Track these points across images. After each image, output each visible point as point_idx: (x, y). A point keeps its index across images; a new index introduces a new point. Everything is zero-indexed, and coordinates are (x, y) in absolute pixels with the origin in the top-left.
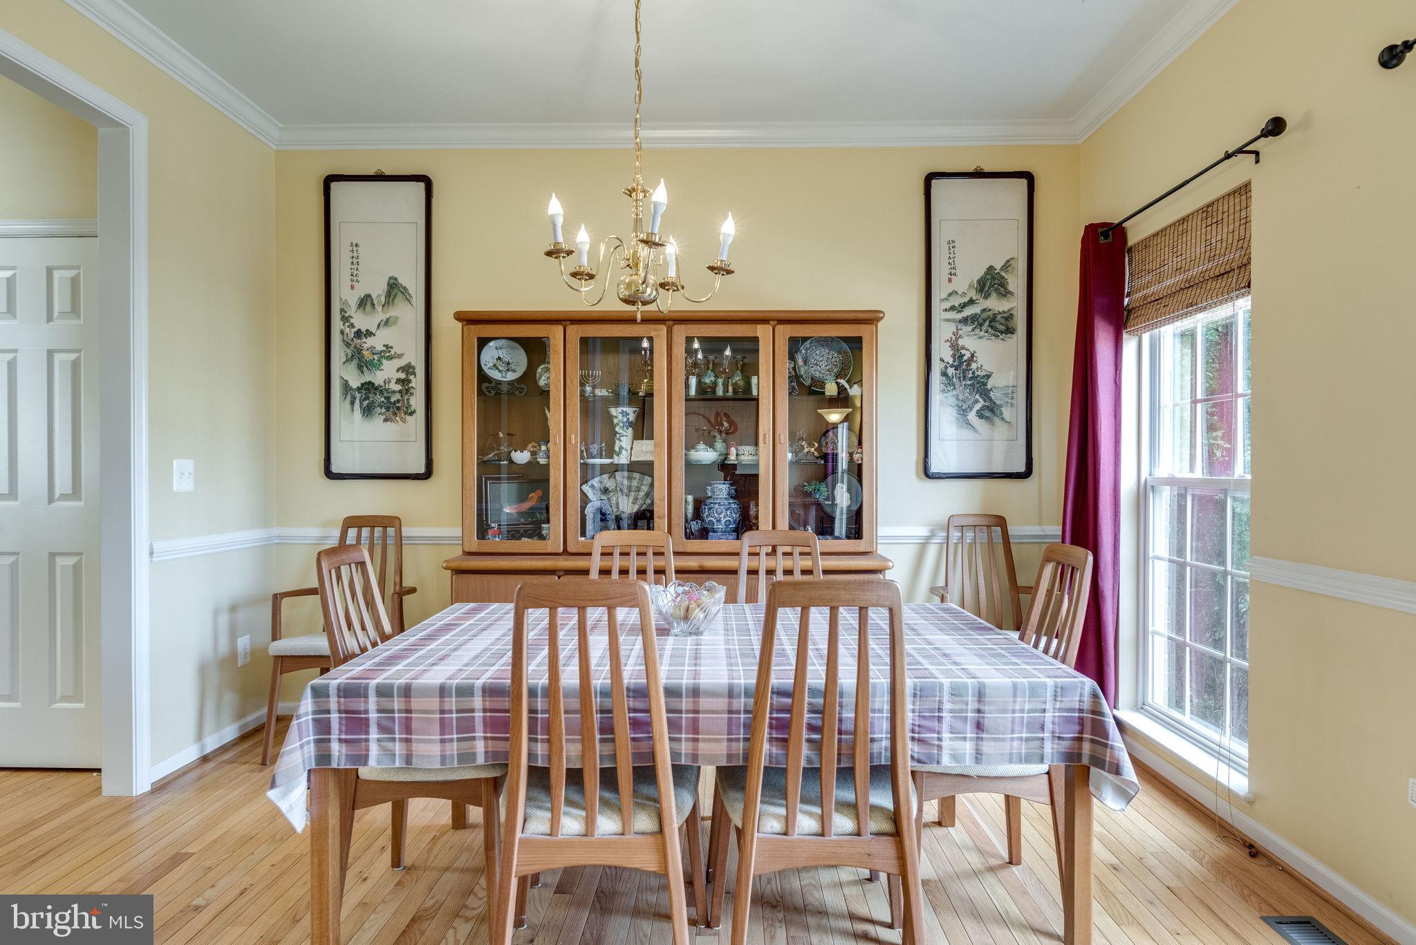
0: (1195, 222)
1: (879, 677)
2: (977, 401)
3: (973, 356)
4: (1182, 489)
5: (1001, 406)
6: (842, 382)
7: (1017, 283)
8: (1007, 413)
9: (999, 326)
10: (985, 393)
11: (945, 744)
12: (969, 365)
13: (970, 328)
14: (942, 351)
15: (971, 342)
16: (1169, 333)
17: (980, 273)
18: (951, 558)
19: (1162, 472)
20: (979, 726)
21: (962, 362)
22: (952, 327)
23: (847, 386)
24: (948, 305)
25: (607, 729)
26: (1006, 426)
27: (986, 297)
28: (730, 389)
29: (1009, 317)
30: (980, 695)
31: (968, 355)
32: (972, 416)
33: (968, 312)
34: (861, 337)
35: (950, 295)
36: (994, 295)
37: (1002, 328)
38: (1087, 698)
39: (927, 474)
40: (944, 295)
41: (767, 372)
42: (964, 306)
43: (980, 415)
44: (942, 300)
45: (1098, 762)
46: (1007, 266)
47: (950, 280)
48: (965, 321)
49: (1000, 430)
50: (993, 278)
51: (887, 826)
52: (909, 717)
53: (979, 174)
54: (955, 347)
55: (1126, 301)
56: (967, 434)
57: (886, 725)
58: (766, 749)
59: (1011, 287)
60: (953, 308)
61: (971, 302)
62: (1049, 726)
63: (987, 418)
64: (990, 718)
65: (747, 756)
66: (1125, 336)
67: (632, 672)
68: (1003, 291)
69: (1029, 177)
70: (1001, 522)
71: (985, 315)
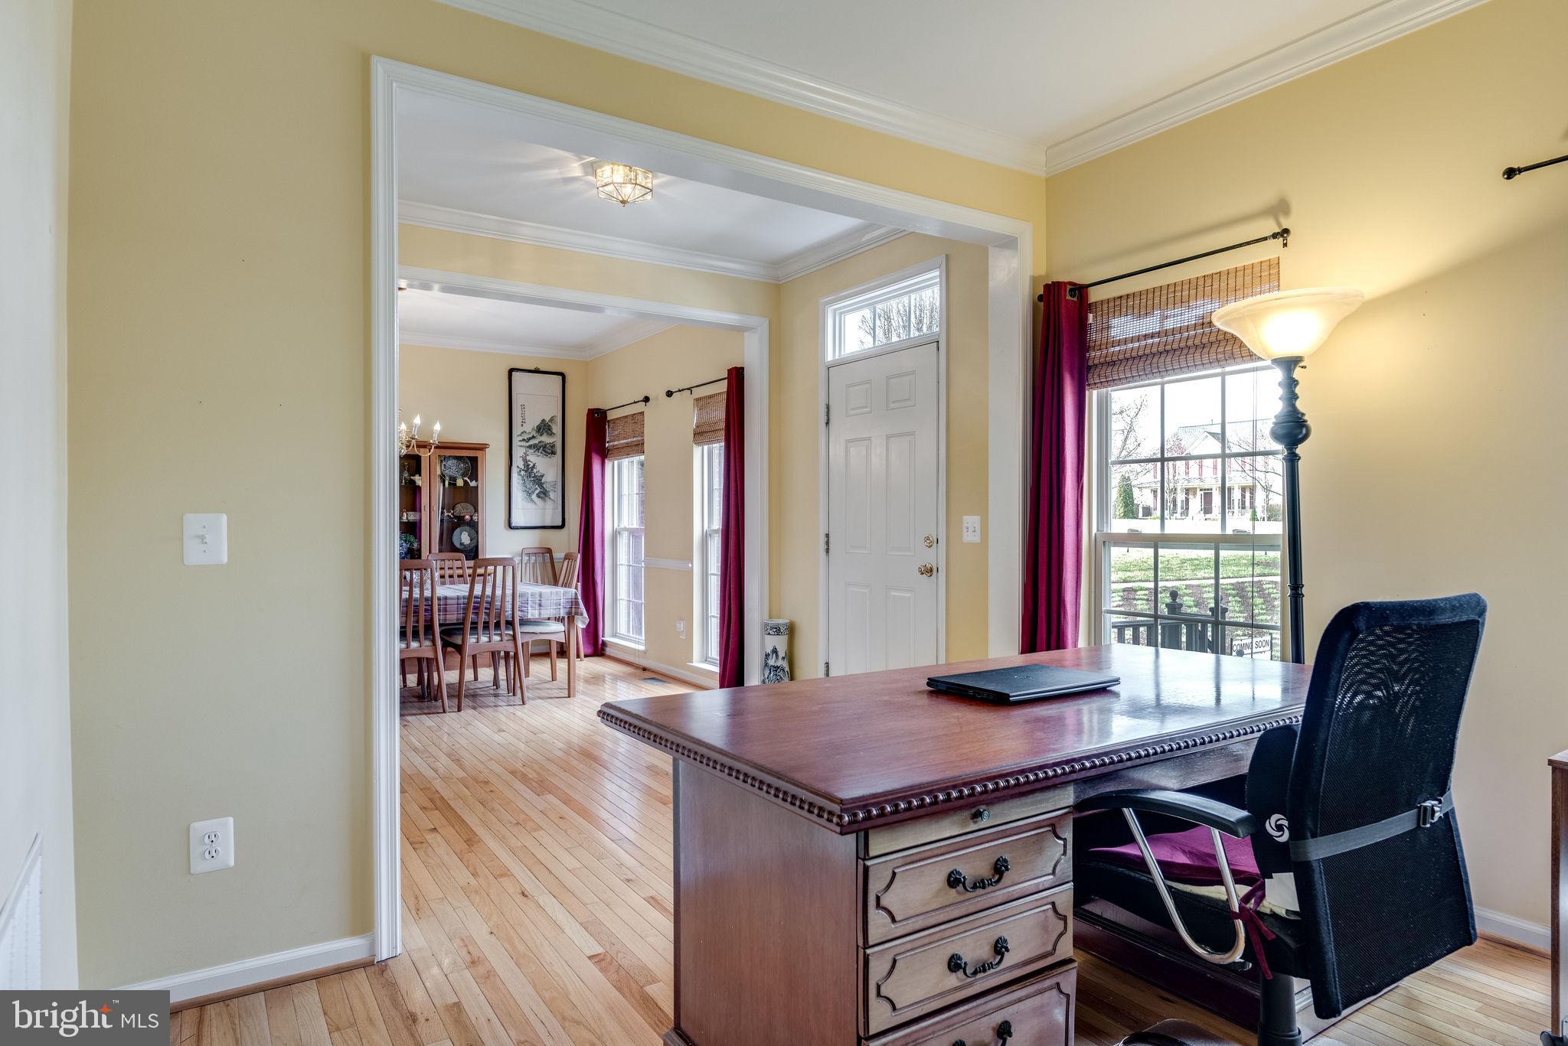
0: (629, 420)
1: (509, 592)
2: (536, 489)
3: (534, 465)
4: (633, 533)
5: (549, 492)
6: (466, 479)
7: (557, 429)
8: (552, 495)
9: (548, 450)
10: (541, 485)
11: (530, 611)
12: (532, 470)
13: (533, 451)
14: (518, 462)
15: (534, 458)
16: (625, 462)
17: (538, 423)
18: (523, 570)
19: (625, 524)
20: (540, 605)
21: (529, 469)
22: (523, 450)
23: (469, 481)
24: (521, 438)
25: (416, 613)
26: (552, 502)
27: (541, 435)
28: (403, 481)
29: (553, 446)
30: (540, 595)
31: (532, 465)
32: (534, 497)
33: (532, 442)
34: (477, 457)
35: (522, 433)
36: (545, 434)
37: (550, 451)
38: (573, 595)
39: (510, 527)
40: (519, 433)
41: (426, 472)
42: (529, 439)
43: (538, 496)
44: (518, 436)
45: (577, 614)
46: (552, 419)
47: (522, 425)
48: (530, 447)
49: (549, 504)
50: (545, 425)
51: (511, 638)
52: (518, 604)
53: (537, 371)
54: (526, 461)
55: (607, 445)
56: (531, 505)
57: (510, 606)
58: (471, 617)
59: (554, 431)
60: (524, 440)
61: (533, 437)
62: (562, 604)
63: (542, 498)
64: (543, 603)
65: (464, 619)
66: (606, 461)
67: (427, 593)
68: (551, 433)
69: (562, 375)
70: (549, 551)
71: (540, 444)
